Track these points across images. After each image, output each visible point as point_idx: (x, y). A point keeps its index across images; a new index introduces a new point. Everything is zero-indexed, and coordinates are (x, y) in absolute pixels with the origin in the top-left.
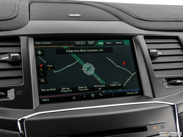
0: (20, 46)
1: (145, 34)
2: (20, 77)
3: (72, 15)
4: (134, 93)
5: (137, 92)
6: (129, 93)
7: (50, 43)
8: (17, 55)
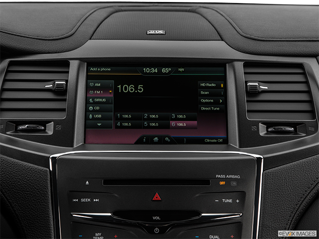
0: (68, 72)
1: (246, 60)
2: (63, 110)
3: (152, 32)
4: (216, 141)
5: (221, 140)
6: (208, 141)
7: (109, 69)
8: (63, 83)
